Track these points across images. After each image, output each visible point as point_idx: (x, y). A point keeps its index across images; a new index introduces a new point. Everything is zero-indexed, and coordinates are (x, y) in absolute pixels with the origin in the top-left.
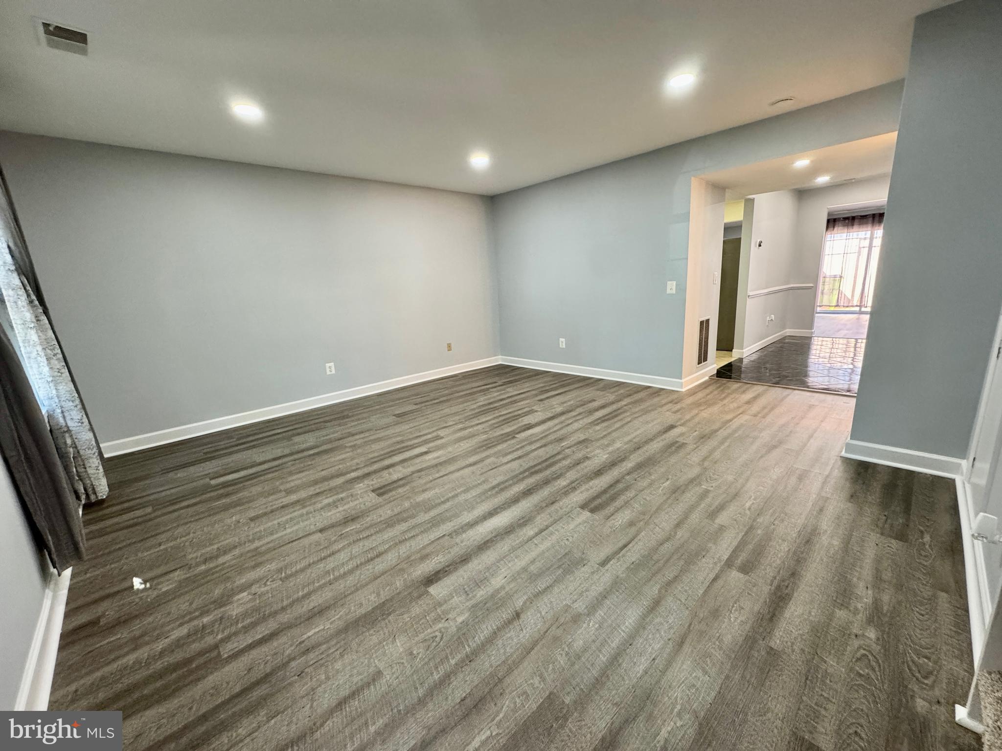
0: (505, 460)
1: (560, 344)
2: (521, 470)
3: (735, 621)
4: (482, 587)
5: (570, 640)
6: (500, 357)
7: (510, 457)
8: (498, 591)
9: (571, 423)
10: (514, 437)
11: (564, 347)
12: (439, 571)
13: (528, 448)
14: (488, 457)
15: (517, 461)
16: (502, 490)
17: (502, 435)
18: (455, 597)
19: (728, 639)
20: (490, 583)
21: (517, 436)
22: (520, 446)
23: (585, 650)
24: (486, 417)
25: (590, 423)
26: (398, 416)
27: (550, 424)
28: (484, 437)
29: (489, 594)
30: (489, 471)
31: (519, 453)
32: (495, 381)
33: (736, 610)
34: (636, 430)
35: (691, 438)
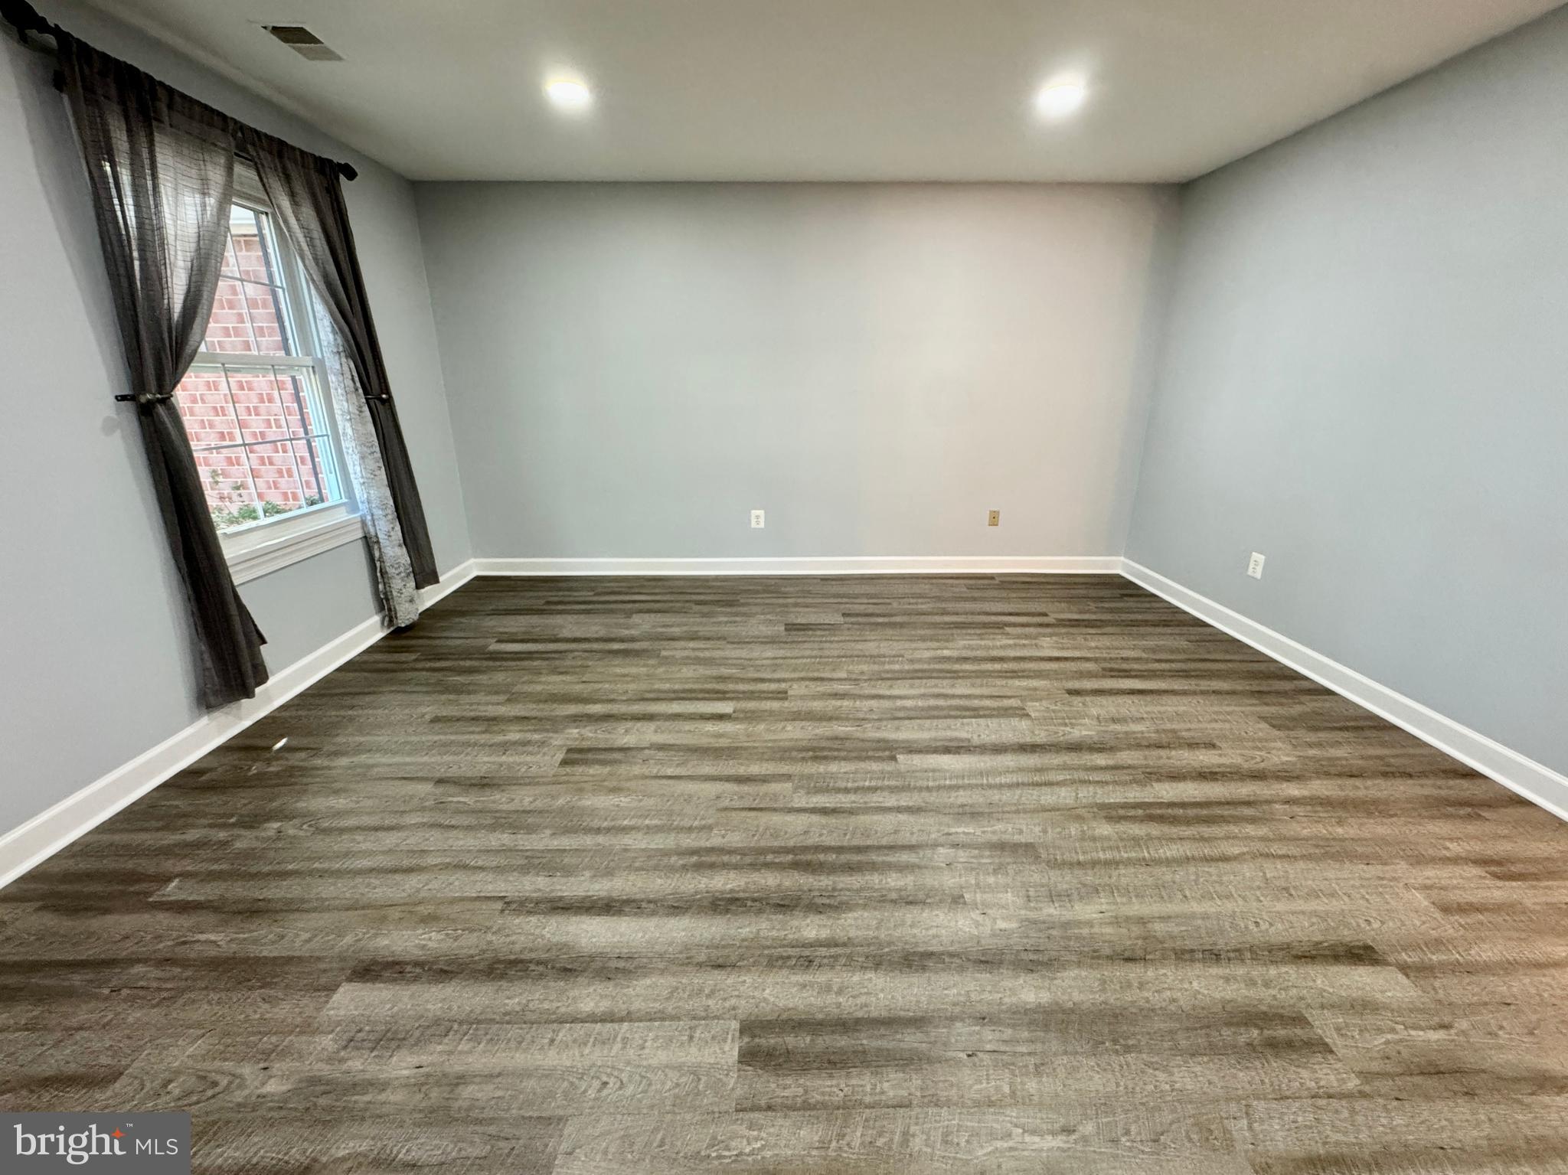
1: (1252, 565)
6: (1122, 559)
9: (1058, 784)
10: (893, 758)
11: (1258, 576)
21: (900, 757)
22: (873, 784)
24: (912, 686)
25: (1103, 806)
26: (791, 627)
27: (1008, 760)
28: (846, 730)
30: (743, 809)
31: (848, 801)
32: (1044, 610)
35: (1380, 1040)
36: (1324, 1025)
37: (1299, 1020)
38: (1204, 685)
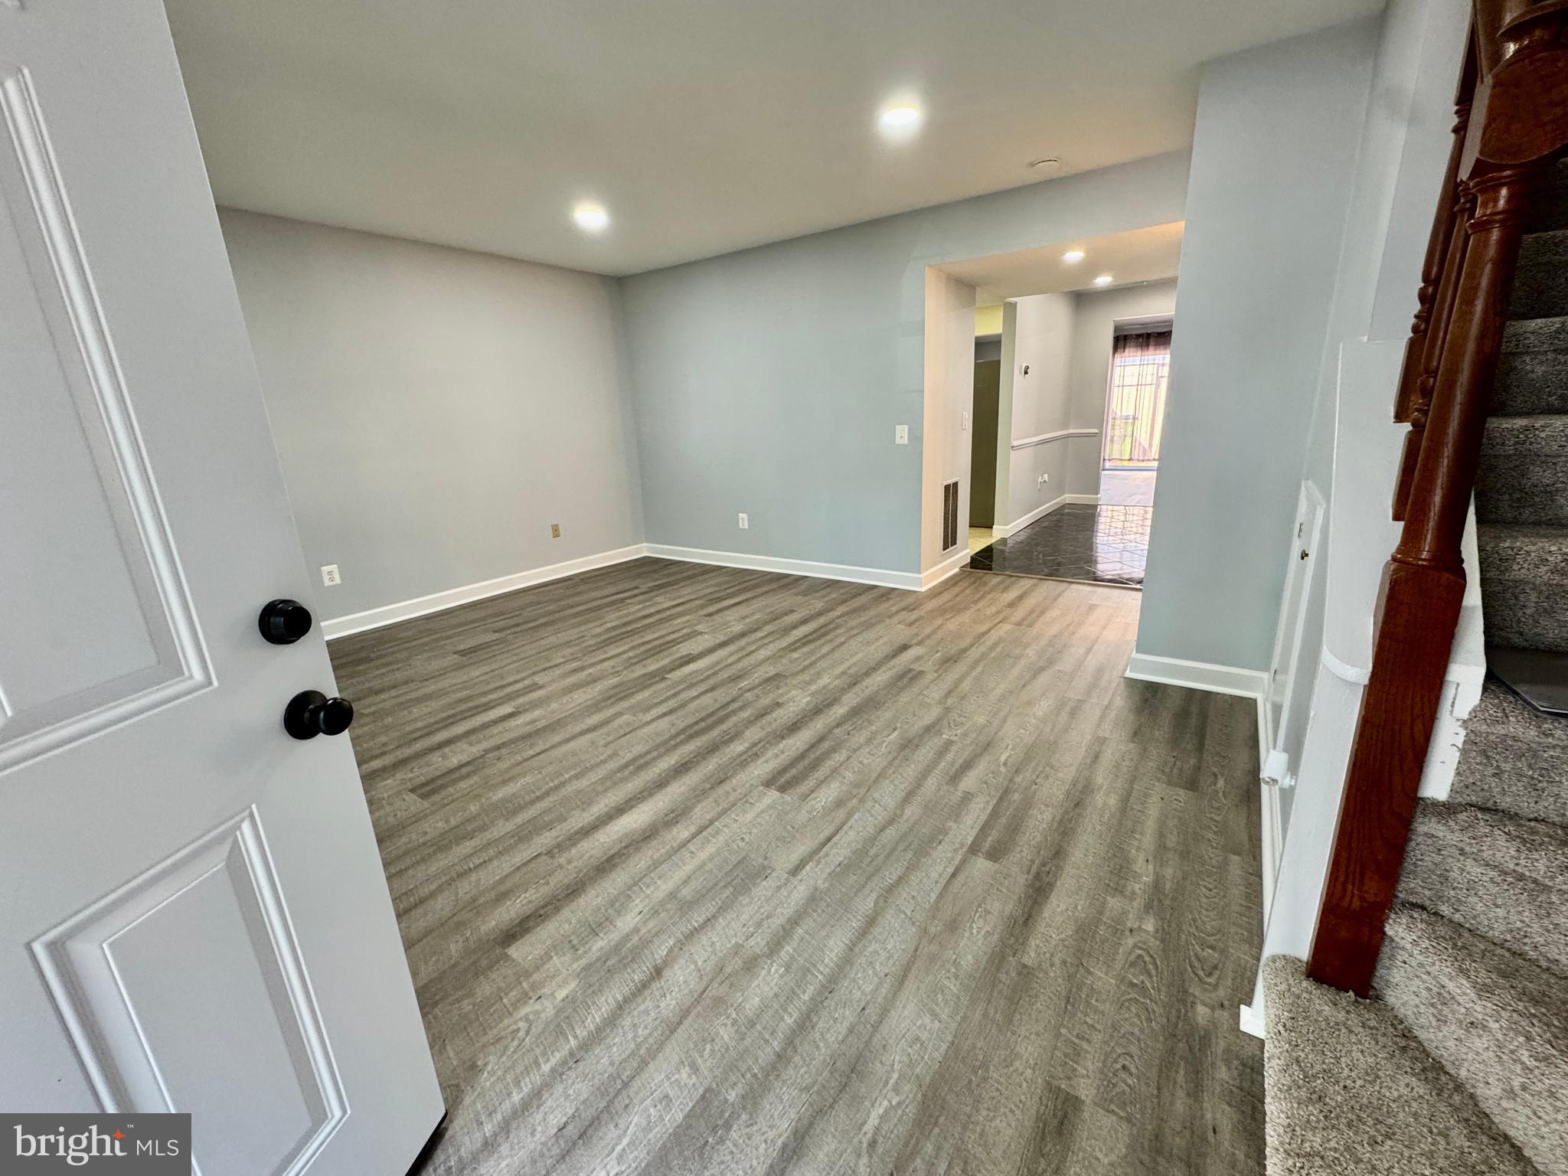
0: (648, 717)
1: (741, 522)
2: (673, 732)
3: (978, 933)
4: (601, 935)
5: (741, 1000)
6: (645, 544)
7: (655, 713)
8: (627, 938)
9: (755, 651)
10: (664, 679)
11: (747, 527)
12: (529, 916)
13: (685, 696)
14: (620, 714)
15: (667, 719)
16: (641, 768)
17: (644, 675)
18: (555, 958)
19: (968, 961)
20: (615, 926)
21: (667, 676)
22: (672, 692)
23: (761, 1011)
25: (785, 648)
26: (462, 653)
28: (614, 681)
29: (612, 943)
30: (619, 738)
31: (671, 704)
32: (634, 585)
33: (980, 916)
34: (852, 656)
35: (930, 663)
36: (916, 667)
37: (910, 670)
38: (759, 591)
